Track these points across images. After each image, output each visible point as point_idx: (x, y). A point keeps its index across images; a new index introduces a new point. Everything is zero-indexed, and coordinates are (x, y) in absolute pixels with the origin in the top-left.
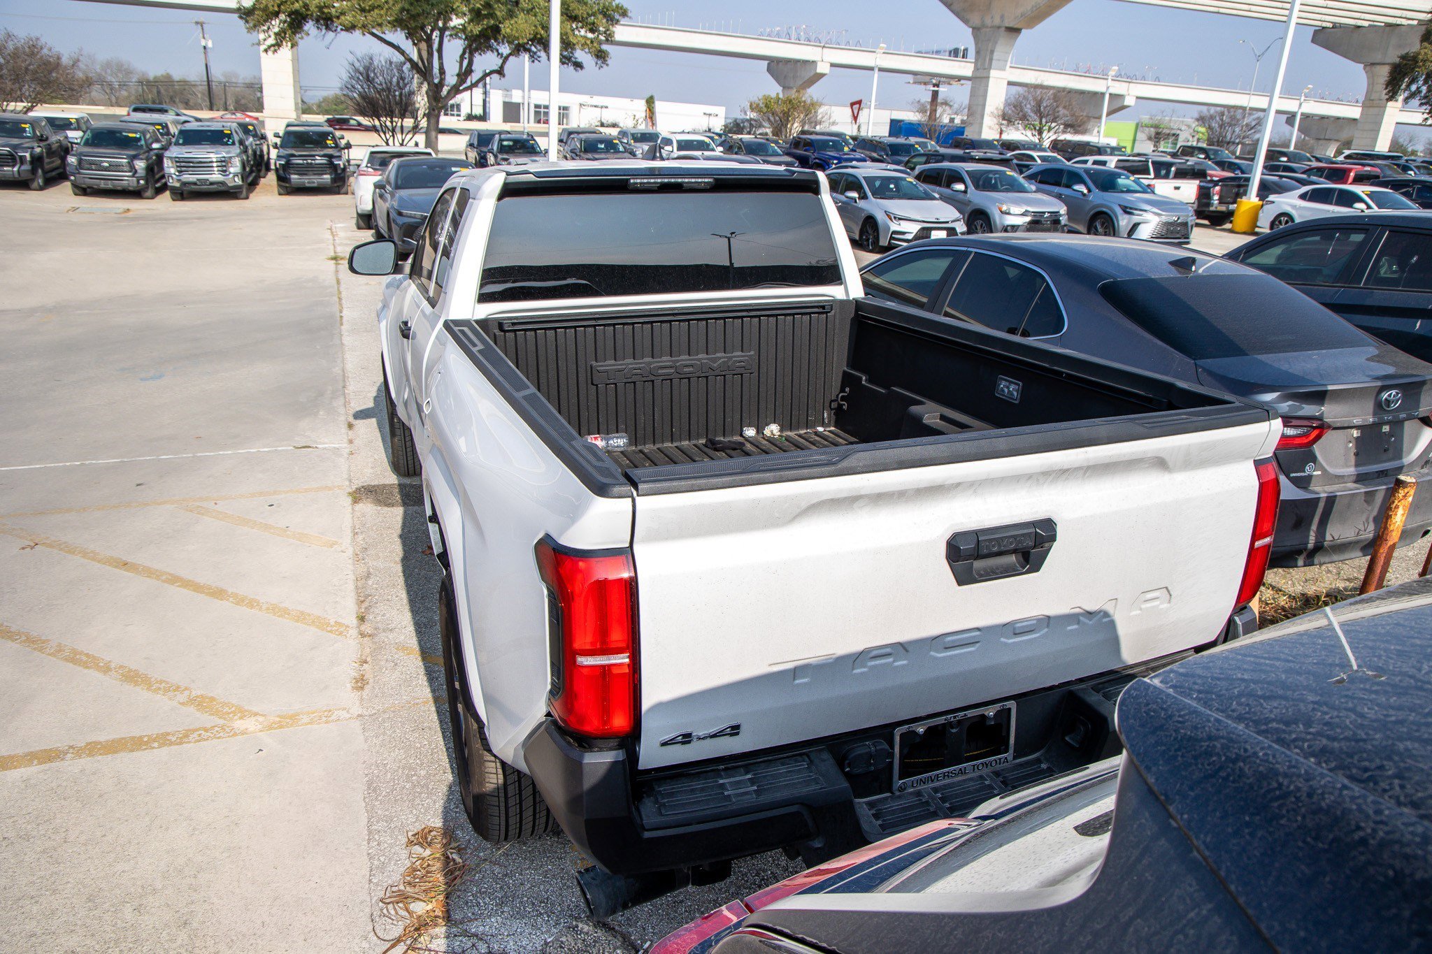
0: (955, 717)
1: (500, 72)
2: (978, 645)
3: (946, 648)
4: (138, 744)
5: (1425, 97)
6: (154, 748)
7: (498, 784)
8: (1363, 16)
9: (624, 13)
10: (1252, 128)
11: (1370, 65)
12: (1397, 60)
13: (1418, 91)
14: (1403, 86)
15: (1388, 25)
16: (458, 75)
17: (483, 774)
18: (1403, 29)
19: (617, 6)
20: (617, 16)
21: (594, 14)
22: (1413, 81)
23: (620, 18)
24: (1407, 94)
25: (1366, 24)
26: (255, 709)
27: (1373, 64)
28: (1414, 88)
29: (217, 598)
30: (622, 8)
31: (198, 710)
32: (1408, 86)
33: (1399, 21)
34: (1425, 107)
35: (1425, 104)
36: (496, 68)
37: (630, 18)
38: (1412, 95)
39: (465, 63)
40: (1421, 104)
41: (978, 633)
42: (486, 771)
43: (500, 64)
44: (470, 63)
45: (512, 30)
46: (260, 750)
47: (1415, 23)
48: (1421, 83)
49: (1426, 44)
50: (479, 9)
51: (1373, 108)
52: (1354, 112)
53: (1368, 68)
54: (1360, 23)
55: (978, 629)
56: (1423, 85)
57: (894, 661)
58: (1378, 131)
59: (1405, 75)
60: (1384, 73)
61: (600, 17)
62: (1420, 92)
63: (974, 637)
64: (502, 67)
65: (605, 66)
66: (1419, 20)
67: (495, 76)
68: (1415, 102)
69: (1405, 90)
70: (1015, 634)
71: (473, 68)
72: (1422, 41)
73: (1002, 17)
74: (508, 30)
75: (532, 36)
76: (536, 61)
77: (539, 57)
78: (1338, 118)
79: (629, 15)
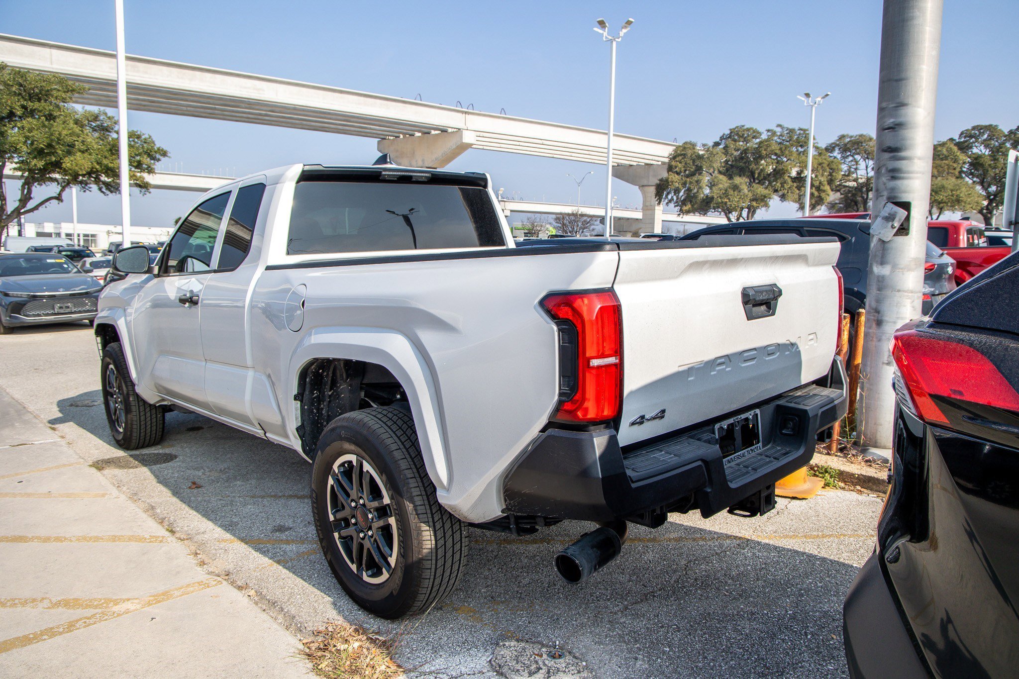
0: (737, 418)
1: (59, 198)
2: (756, 360)
3: (745, 361)
4: (26, 641)
5: (676, 202)
6: (45, 639)
7: (431, 549)
8: (633, 159)
9: (164, 154)
10: (588, 223)
11: (642, 187)
12: (658, 182)
13: (672, 199)
14: (664, 197)
15: (647, 164)
16: (20, 200)
17: (420, 543)
18: (655, 166)
19: (159, 149)
20: (158, 156)
21: (139, 155)
22: (668, 194)
23: (161, 157)
24: (666, 201)
25: (635, 164)
26: (124, 597)
27: (643, 186)
28: (670, 197)
29: (20, 542)
30: (162, 150)
31: (68, 609)
32: (667, 196)
33: (652, 162)
34: (677, 208)
35: (677, 206)
36: (55, 195)
37: (169, 157)
38: (670, 201)
39: (26, 191)
40: (675, 206)
41: (755, 352)
42: (424, 539)
43: (58, 192)
44: (30, 191)
45: (72, 164)
46: (152, 619)
47: (660, 163)
48: (673, 194)
49: (670, 173)
50: (42, 148)
51: (648, 210)
52: (639, 215)
53: (641, 188)
54: (632, 163)
55: (755, 349)
56: (674, 195)
57: (726, 368)
58: (654, 223)
59: (664, 190)
60: (652, 190)
61: (145, 156)
62: (673, 200)
63: (754, 354)
64: (60, 194)
65: (147, 193)
66: (662, 162)
67: (55, 202)
68: (672, 205)
69: (665, 199)
70: (768, 355)
71: (32, 196)
72: (668, 173)
73: (423, 161)
74: (68, 165)
75: (89, 170)
76: (87, 191)
77: (90, 188)
78: (628, 219)
79: (169, 155)
